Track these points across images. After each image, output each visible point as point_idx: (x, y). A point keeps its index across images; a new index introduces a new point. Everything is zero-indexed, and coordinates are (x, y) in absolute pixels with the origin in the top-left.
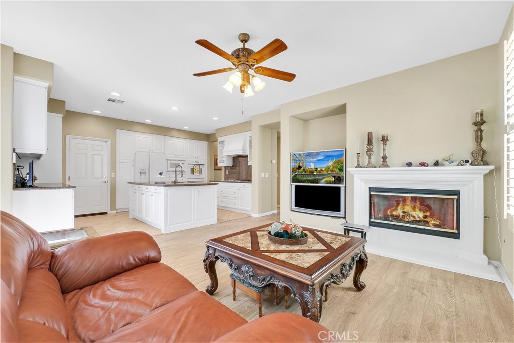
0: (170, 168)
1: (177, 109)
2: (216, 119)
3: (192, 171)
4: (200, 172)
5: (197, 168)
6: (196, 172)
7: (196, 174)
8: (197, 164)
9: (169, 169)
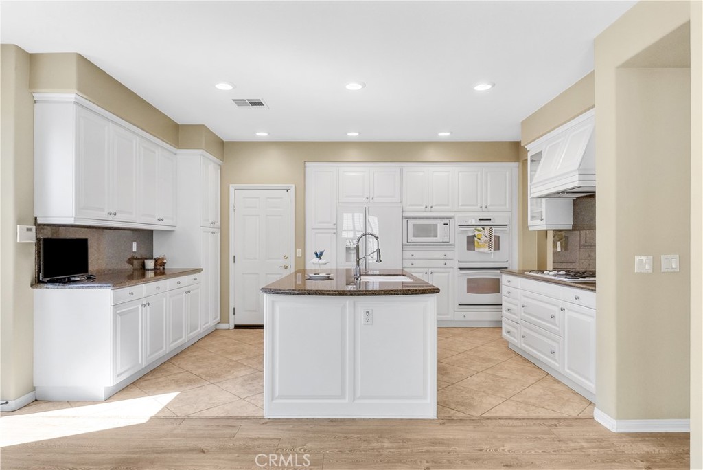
0: (414, 236)
1: (360, 87)
2: (483, 87)
3: (471, 242)
4: (495, 244)
5: (483, 235)
6: (480, 247)
7: (481, 250)
8: (485, 224)
9: (411, 239)
